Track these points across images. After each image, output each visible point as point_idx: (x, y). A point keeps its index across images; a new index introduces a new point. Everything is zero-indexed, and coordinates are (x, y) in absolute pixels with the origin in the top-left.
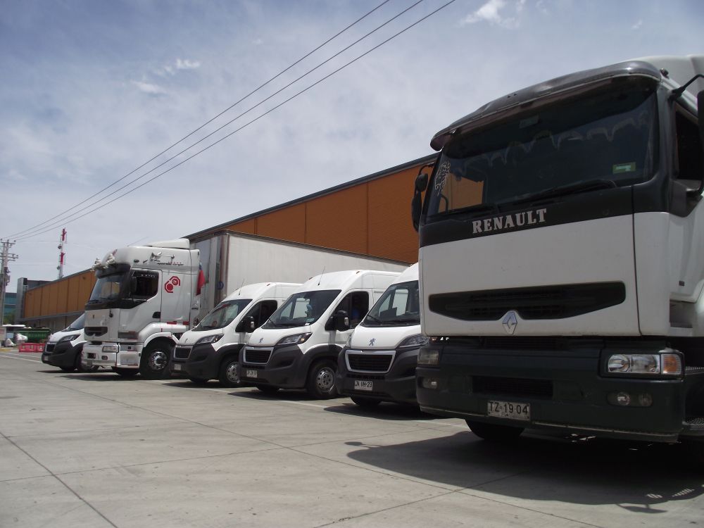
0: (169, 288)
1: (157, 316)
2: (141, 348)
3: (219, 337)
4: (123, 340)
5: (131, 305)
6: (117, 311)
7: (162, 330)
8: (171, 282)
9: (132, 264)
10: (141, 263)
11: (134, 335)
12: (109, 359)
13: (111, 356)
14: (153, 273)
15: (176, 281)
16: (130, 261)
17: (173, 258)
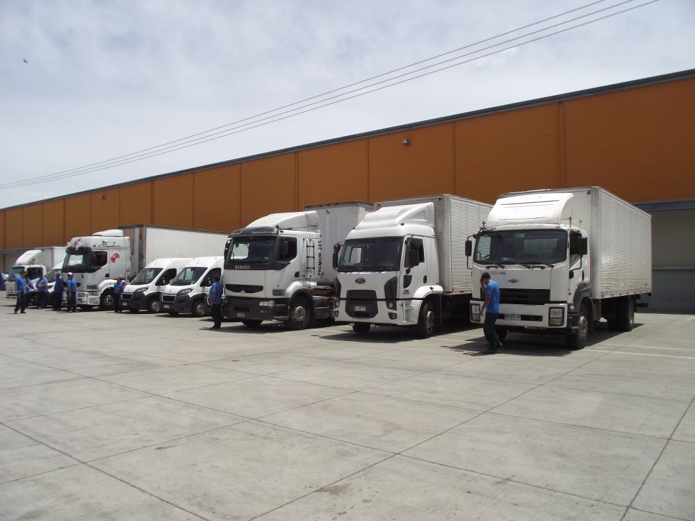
0: (113, 260)
1: (107, 276)
2: (100, 294)
3: (147, 288)
4: (90, 290)
6: (86, 274)
8: (114, 257)
9: (92, 248)
10: (97, 247)
11: (95, 287)
13: (84, 299)
14: (104, 252)
15: (117, 256)
16: (91, 246)
17: (114, 243)
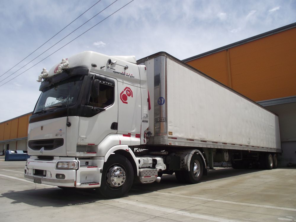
0: (124, 98)
4: (82, 154)
5: (90, 114)
6: (75, 120)
7: (120, 143)
8: (125, 93)
9: (90, 68)
10: (98, 68)
12: (66, 179)
13: (69, 174)
14: (110, 81)
15: (129, 92)
16: (88, 64)
17: (126, 68)
